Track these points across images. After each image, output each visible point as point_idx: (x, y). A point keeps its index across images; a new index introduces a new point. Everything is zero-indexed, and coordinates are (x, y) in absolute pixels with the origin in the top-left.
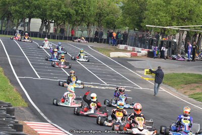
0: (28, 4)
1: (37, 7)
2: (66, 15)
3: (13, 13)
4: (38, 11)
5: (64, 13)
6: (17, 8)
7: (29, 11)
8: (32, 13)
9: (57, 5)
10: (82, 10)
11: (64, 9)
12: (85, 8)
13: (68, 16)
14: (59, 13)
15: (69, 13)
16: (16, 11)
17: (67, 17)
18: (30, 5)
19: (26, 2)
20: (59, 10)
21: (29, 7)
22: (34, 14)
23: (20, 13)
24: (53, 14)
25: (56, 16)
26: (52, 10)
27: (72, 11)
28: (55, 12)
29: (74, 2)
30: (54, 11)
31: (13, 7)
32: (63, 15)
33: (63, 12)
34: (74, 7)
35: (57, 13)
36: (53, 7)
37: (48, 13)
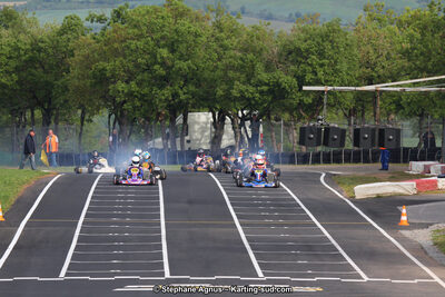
0: (162, 72)
1: (191, 78)
2: (270, 92)
3: (125, 102)
4: (192, 88)
5: (265, 88)
6: (134, 86)
7: (167, 92)
8: (175, 95)
9: (243, 67)
10: (315, 73)
11: (264, 76)
12: (322, 65)
13: (277, 93)
14: (251, 89)
15: (278, 84)
16: (131, 94)
17: (274, 98)
18: (168, 74)
19: (157, 67)
20: (249, 80)
21: (166, 79)
22: (183, 97)
23: (142, 98)
24: (235, 93)
25: (243, 97)
26: (230, 82)
27: (287, 80)
28: (239, 88)
29: (290, 53)
30: (237, 82)
31: (121, 86)
32: (261, 93)
33: (261, 83)
34: (292, 67)
35: (243, 88)
36: (231, 74)
37: (220, 92)
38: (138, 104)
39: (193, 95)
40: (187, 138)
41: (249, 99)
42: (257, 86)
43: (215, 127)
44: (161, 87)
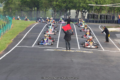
4: (71, 4)
6: (58, 3)
7: (65, 5)
8: (67, 6)
10: (100, 2)
14: (85, 5)
20: (84, 3)
21: (65, 2)
22: (69, 6)
26: (80, 3)
30: (81, 3)
35: (83, 4)
36: (80, 1)
37: (77, 5)
38: (59, 7)
39: (71, 6)
40: (70, 16)
41: (84, 7)
42: (86, 4)
43: (76, 13)
44: (64, 4)
